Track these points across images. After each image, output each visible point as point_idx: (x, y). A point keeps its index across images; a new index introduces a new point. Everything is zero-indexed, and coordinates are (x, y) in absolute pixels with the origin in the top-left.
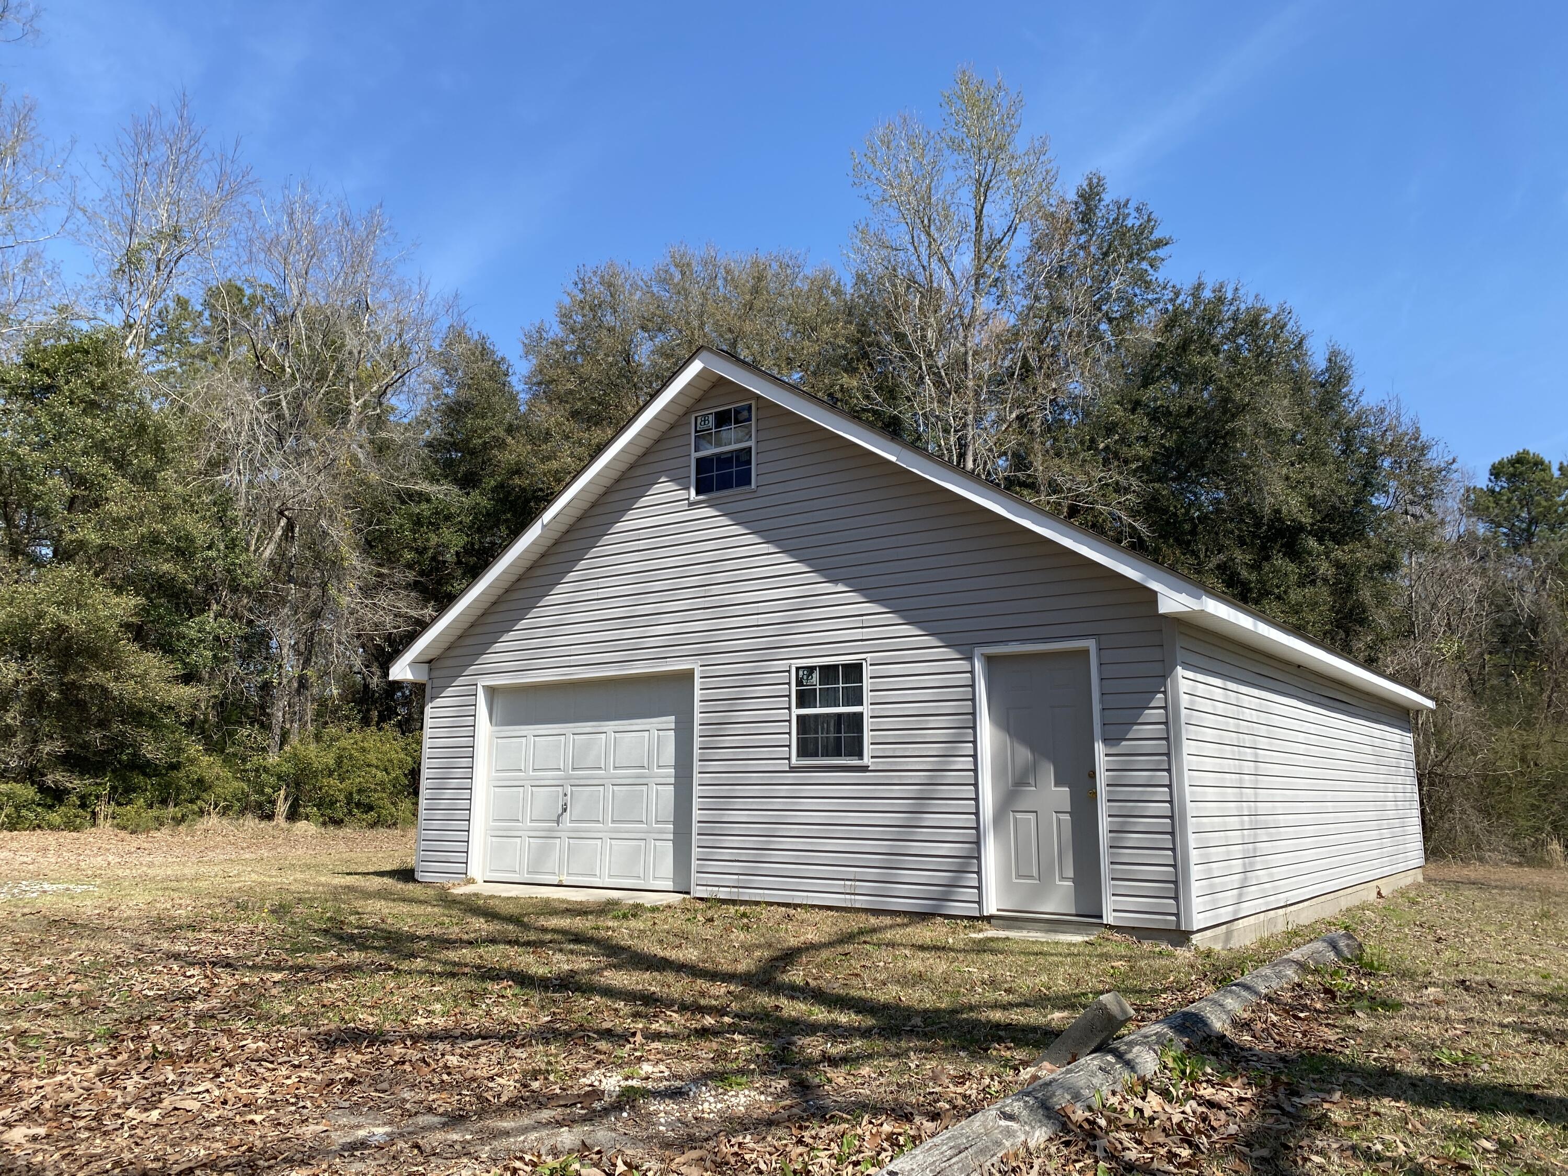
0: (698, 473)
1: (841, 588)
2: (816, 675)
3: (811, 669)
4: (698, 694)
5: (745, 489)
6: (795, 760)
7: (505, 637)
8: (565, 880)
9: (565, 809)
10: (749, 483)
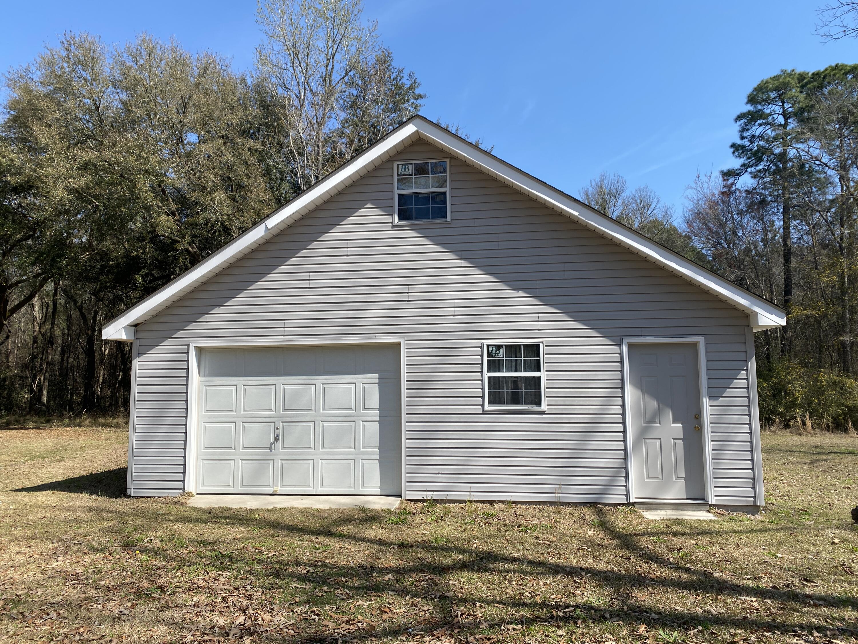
0: (399, 205)
1: (521, 294)
2: (502, 351)
3: (498, 347)
4: (404, 360)
5: (443, 220)
6: (487, 406)
7: (217, 310)
8: (279, 490)
9: (277, 439)
10: (445, 217)
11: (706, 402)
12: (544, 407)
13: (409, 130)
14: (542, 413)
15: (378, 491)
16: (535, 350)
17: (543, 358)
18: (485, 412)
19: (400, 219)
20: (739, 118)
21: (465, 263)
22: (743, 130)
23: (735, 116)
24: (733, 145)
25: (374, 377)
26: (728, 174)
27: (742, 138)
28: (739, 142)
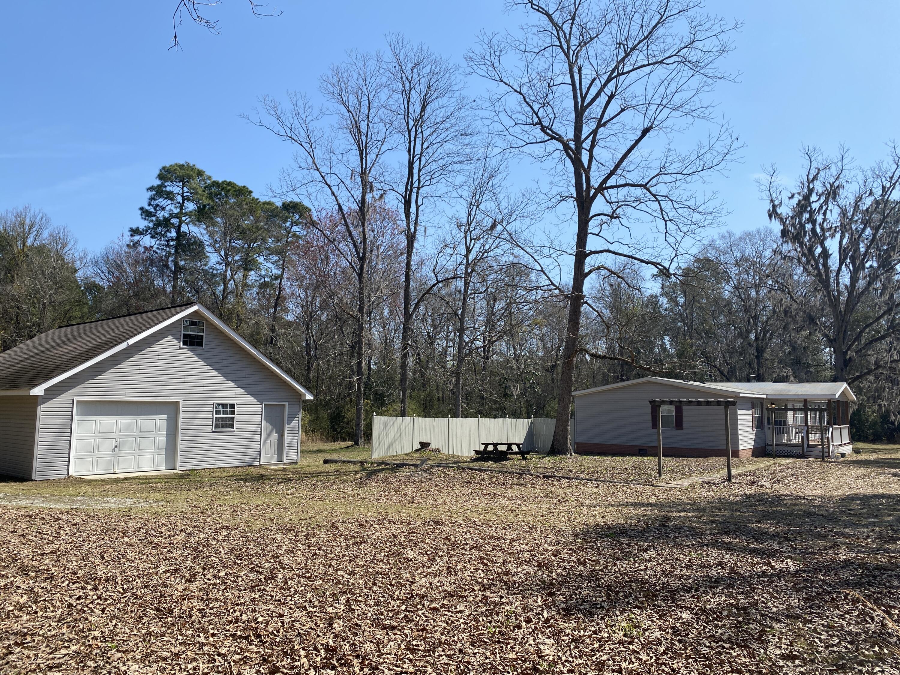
0: (184, 339)
1: (230, 382)
2: (221, 406)
3: (220, 404)
4: (181, 409)
5: (201, 348)
6: (214, 430)
7: (90, 381)
8: (117, 471)
9: (116, 446)
10: (202, 346)
11: (287, 426)
12: (235, 429)
13: (195, 308)
14: (234, 431)
15: (164, 468)
16: (233, 406)
17: (236, 409)
18: (213, 432)
19: (183, 345)
20: (151, 189)
21: (209, 367)
22: (152, 199)
23: (148, 186)
24: (141, 209)
25: (165, 417)
26: (135, 232)
27: (150, 205)
28: (147, 208)
